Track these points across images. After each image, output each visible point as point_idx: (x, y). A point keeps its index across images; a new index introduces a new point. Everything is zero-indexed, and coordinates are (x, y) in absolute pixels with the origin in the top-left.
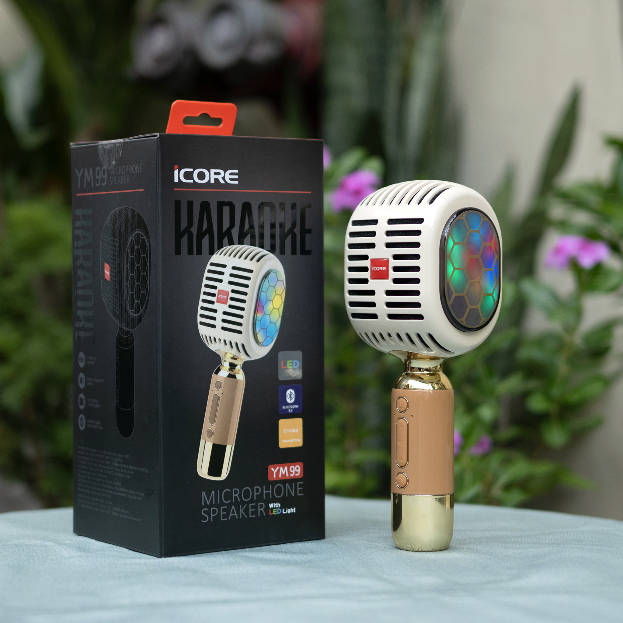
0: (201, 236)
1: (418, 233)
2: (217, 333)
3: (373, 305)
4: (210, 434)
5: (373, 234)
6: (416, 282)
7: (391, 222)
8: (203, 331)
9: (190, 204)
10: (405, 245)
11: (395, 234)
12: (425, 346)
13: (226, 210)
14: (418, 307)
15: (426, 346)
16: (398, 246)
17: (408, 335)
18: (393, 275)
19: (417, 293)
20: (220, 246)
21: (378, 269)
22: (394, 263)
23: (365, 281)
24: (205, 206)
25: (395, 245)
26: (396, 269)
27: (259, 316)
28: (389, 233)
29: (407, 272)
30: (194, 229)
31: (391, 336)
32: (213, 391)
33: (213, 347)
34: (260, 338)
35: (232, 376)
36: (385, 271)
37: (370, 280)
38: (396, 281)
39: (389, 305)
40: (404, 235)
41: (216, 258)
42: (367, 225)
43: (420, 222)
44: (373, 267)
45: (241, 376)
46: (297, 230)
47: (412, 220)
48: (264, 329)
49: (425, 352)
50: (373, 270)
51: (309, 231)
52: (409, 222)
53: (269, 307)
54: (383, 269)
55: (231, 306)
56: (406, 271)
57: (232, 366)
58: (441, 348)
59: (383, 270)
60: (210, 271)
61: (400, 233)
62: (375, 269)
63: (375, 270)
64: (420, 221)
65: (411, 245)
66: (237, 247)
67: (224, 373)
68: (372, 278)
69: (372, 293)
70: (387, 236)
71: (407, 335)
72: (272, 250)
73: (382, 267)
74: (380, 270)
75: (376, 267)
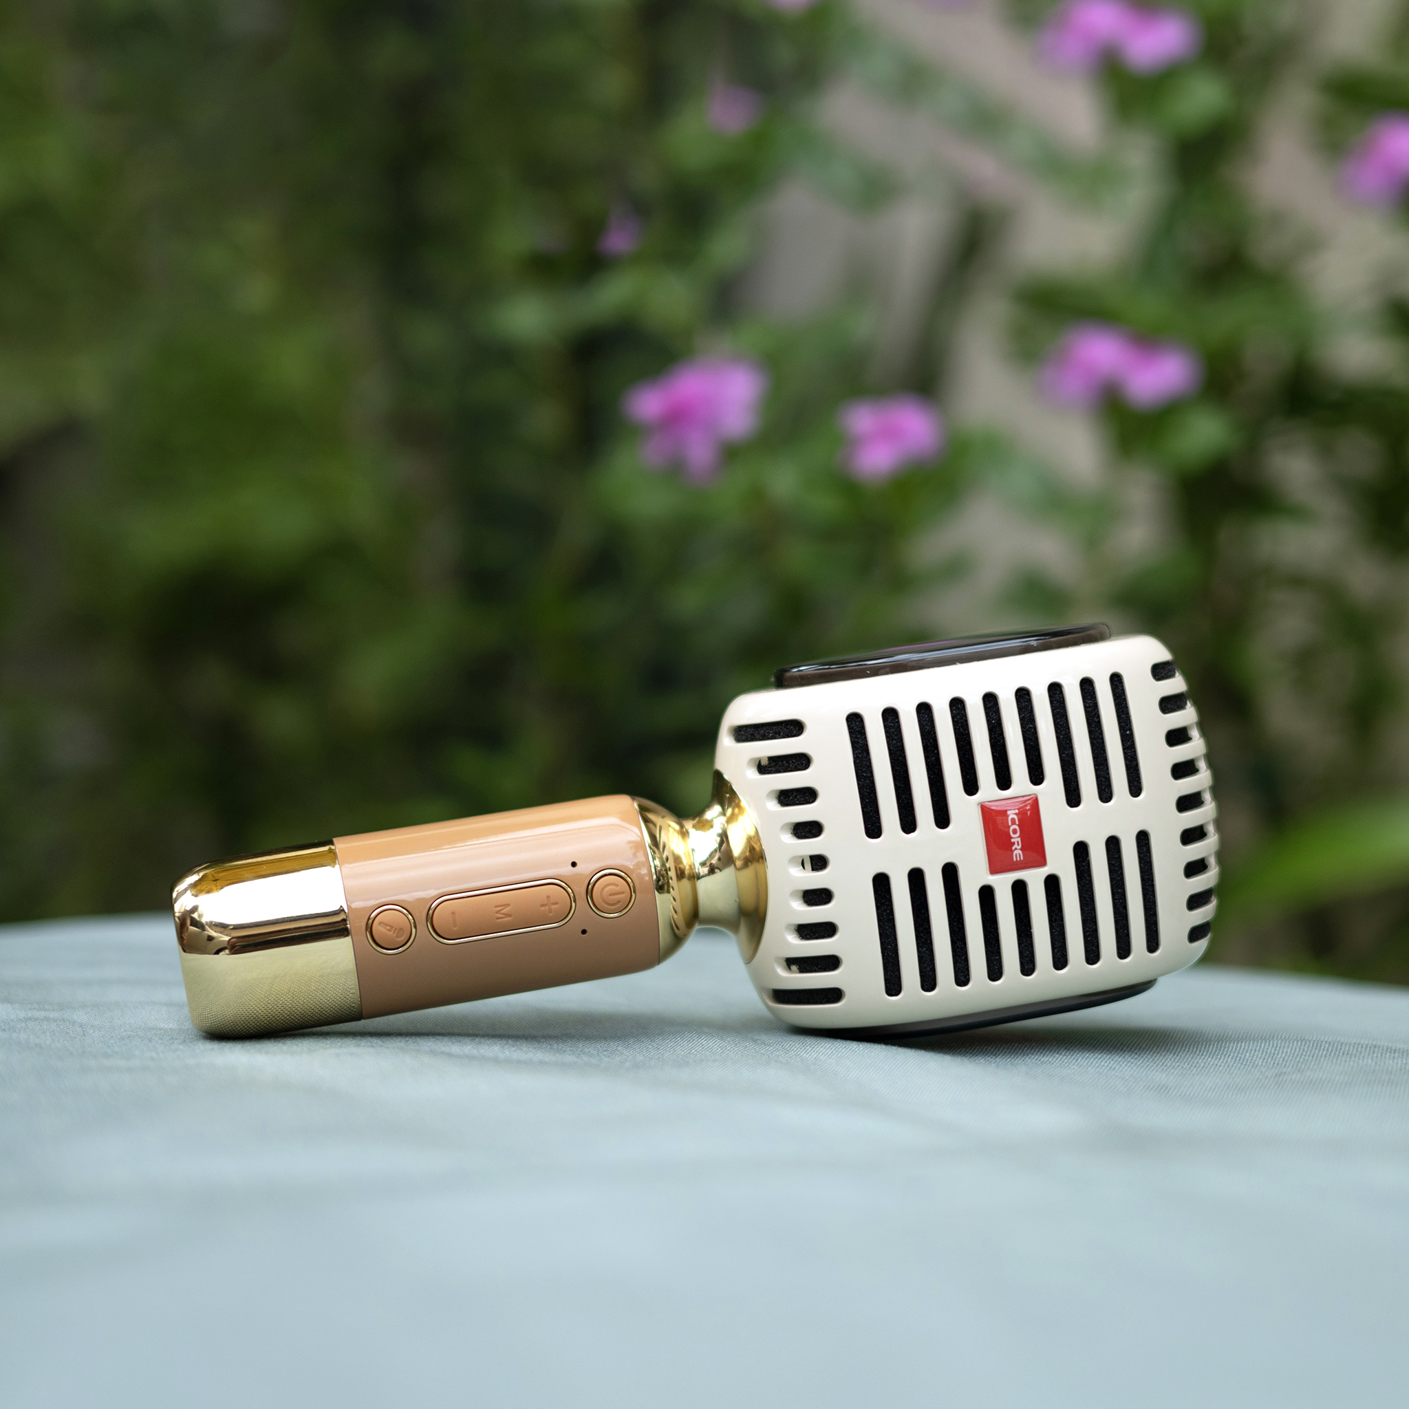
3: (909, 824)
6: (991, 967)
14: (922, 982)
18: (1002, 885)
19: (962, 974)
21: (1015, 831)
22: (1035, 879)
26: (1020, 890)
36: (1012, 857)
38: (987, 895)
44: (1017, 811)
50: (1006, 807)
54: (1018, 853)
59: (1012, 851)
62: (1013, 821)
68: (984, 810)
73: (1020, 847)
74: (1013, 840)
75: (1018, 825)
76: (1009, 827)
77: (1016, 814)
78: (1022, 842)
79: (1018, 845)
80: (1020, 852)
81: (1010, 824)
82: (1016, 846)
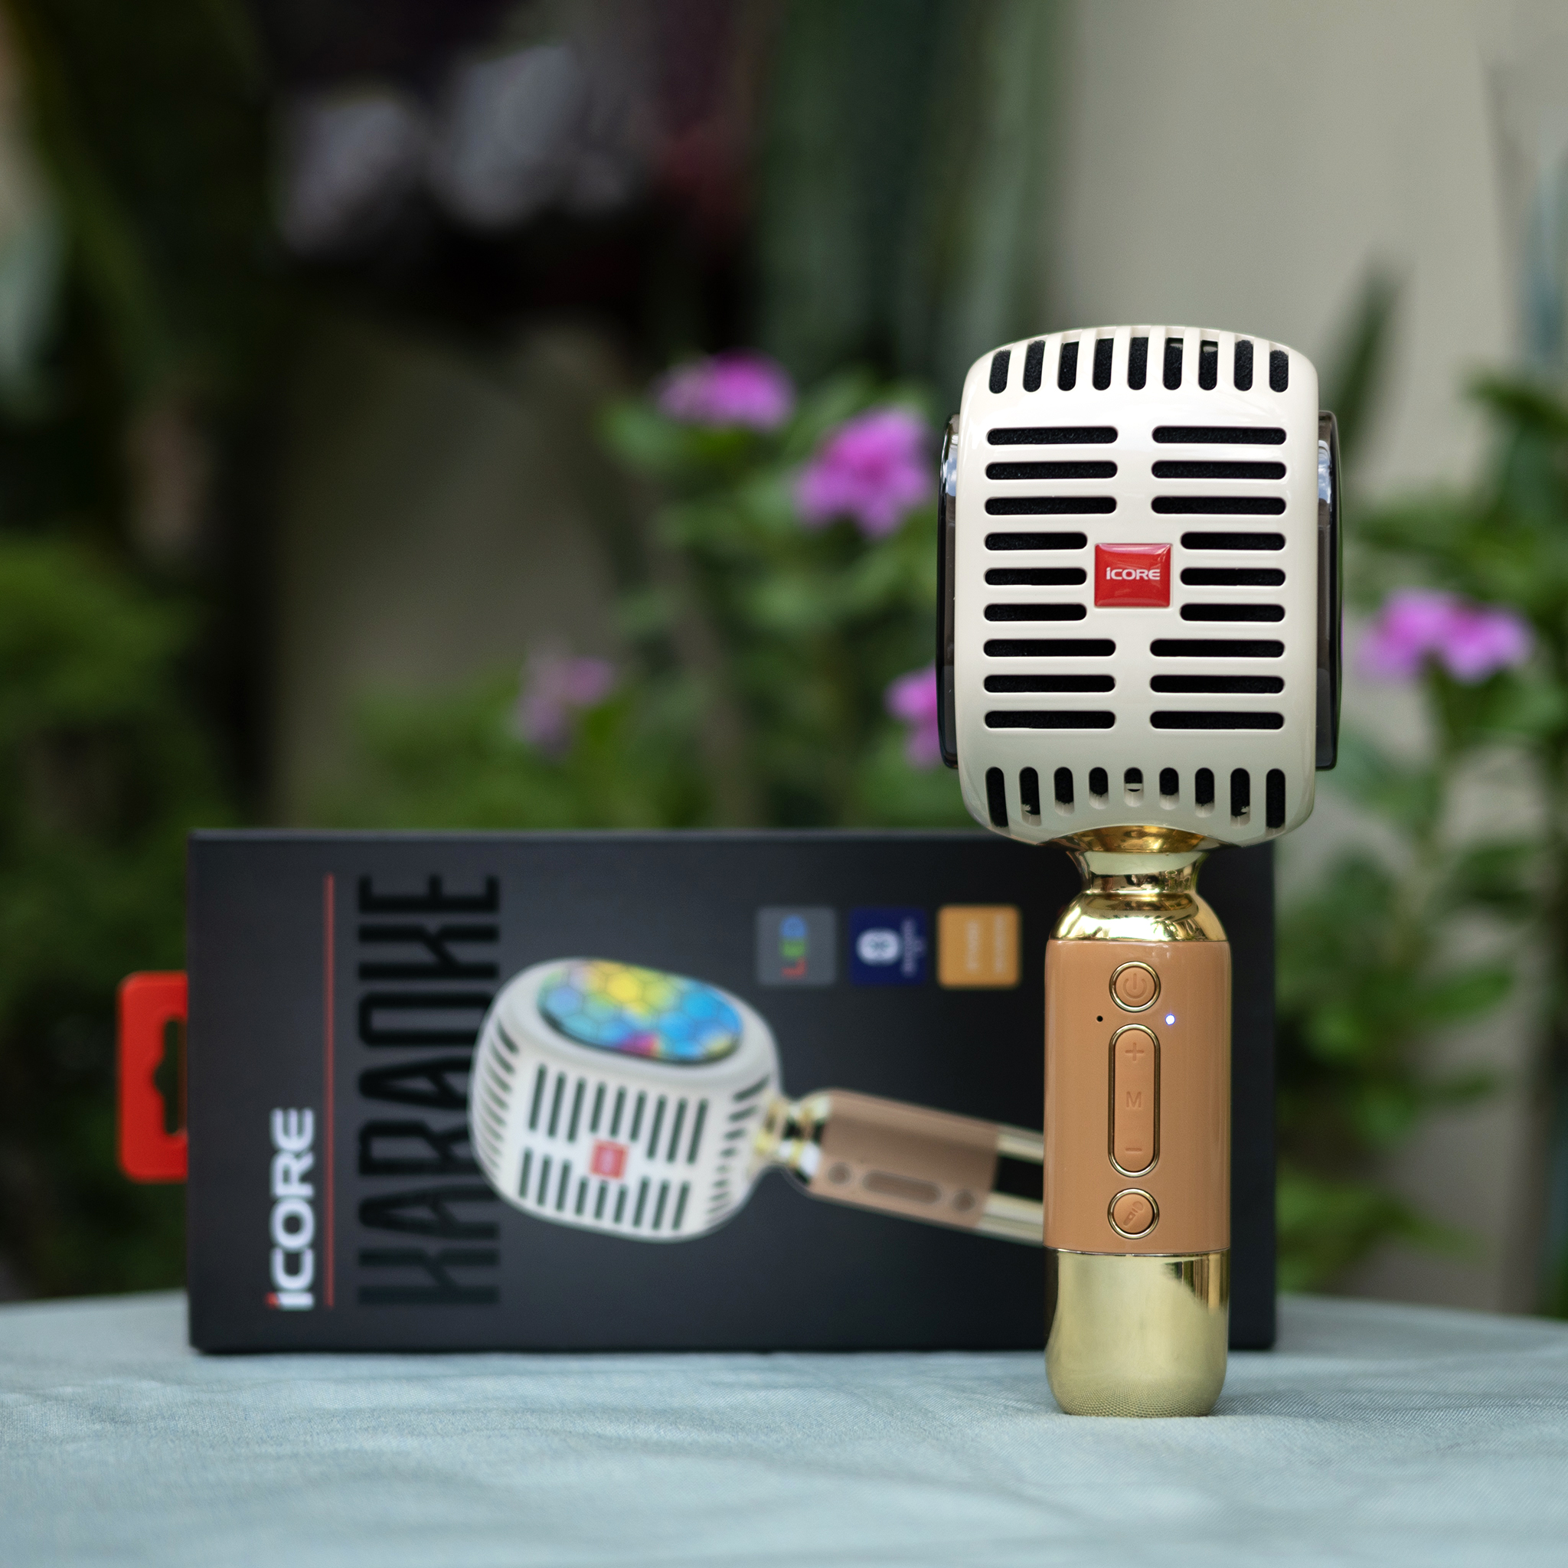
0: (447, 1227)
1: (1275, 470)
2: (701, 1177)
3: (1102, 683)
4: (965, 1202)
5: (1103, 469)
6: (1270, 617)
7: (1163, 434)
8: (696, 1222)
9: (370, 1258)
11: (1184, 471)
13: (384, 1148)
14: (1271, 692)
16: (1200, 508)
18: (1183, 594)
19: (1273, 648)
20: (474, 1167)
21: (1129, 574)
23: (1071, 612)
24: (374, 1213)
25: (1190, 504)
26: (1192, 576)
27: (660, 1046)
28: (1164, 469)
29: (1237, 586)
30: (432, 1246)
32: (855, 1192)
33: (739, 1191)
34: (716, 1042)
35: (818, 1133)
36: (1156, 581)
37: (1092, 610)
38: (1191, 612)
39: (1164, 683)
40: (1226, 477)
41: (505, 1180)
43: (1273, 439)
45: (819, 1106)
46: (433, 922)
47: (1246, 433)
48: (695, 1029)
50: (1105, 578)
51: (435, 883)
53: (638, 1014)
55: (634, 1134)
56: (1234, 584)
57: (792, 1131)
60: (541, 1198)
61: (1207, 467)
62: (1116, 574)
64: (1277, 436)
65: (1253, 505)
66: (478, 1116)
67: (807, 1157)
68: (1100, 602)
69: (1101, 648)
70: (1158, 477)
72: (484, 1003)
73: (1146, 572)
74: (1138, 578)
75: (1124, 569)
76: (1123, 579)
77: (1111, 571)
78: (1141, 568)
79: (1143, 573)
80: (1152, 571)
81: (1120, 578)
82: (1144, 575)
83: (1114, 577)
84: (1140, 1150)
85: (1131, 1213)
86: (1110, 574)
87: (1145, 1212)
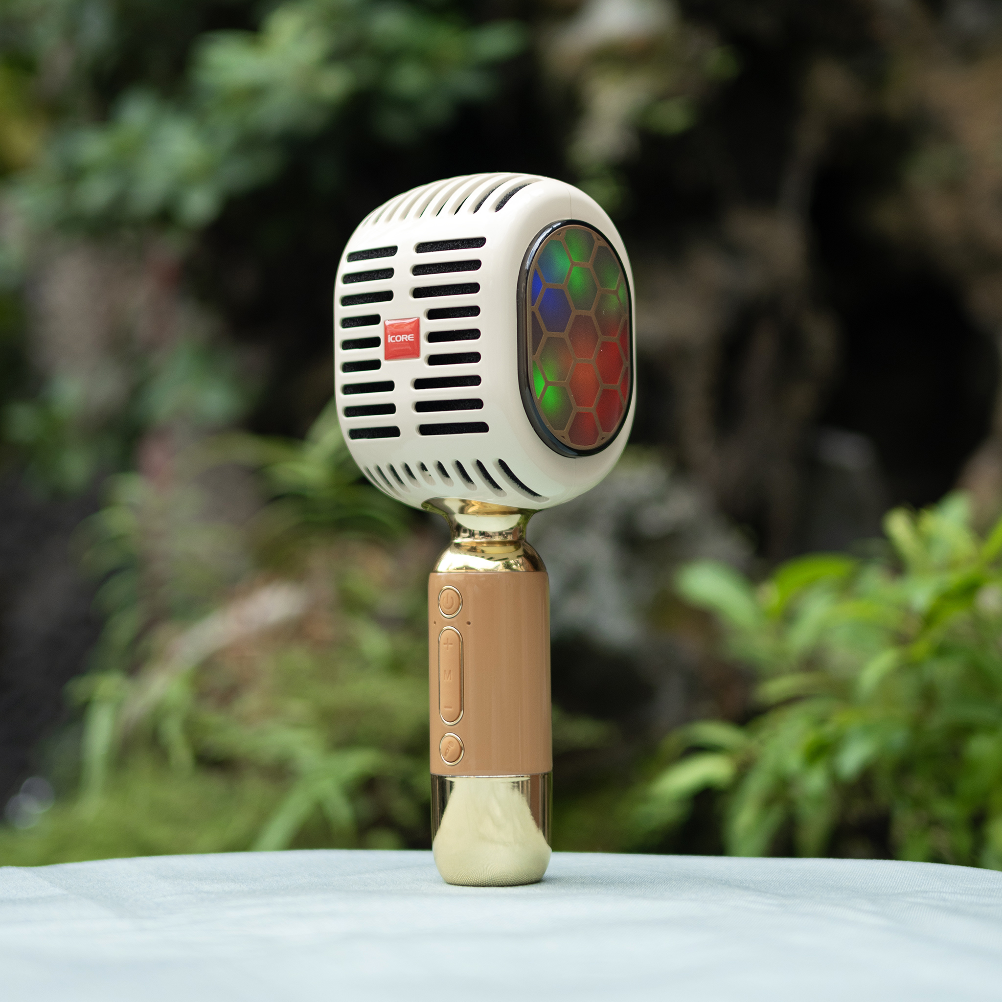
1: (475, 265)
3: (389, 409)
5: (388, 273)
6: (473, 360)
7: (422, 248)
10: (450, 290)
11: (430, 270)
12: (492, 487)
14: (477, 408)
15: (495, 485)
16: (436, 293)
17: (459, 465)
18: (429, 348)
19: (475, 380)
21: (398, 338)
22: (429, 326)
23: (374, 365)
25: (432, 291)
26: (434, 337)
28: (419, 270)
29: (456, 342)
31: (426, 470)
36: (412, 341)
37: (384, 363)
38: (434, 360)
39: (421, 407)
40: (449, 271)
42: (378, 257)
43: (478, 244)
44: (389, 336)
47: (463, 242)
49: (493, 499)
50: (389, 341)
52: (458, 245)
56: (454, 340)
58: (522, 490)
59: (409, 341)
61: (439, 267)
62: (394, 339)
63: (394, 341)
64: (479, 242)
65: (463, 289)
68: (387, 358)
69: (388, 386)
70: (415, 275)
71: (456, 466)
73: (406, 336)
74: (403, 340)
75: (396, 336)
76: (396, 342)
77: (390, 337)
78: (404, 334)
80: (410, 336)
82: (405, 338)
83: (392, 341)
84: (451, 707)
85: (447, 749)
86: (390, 339)
87: (454, 747)
